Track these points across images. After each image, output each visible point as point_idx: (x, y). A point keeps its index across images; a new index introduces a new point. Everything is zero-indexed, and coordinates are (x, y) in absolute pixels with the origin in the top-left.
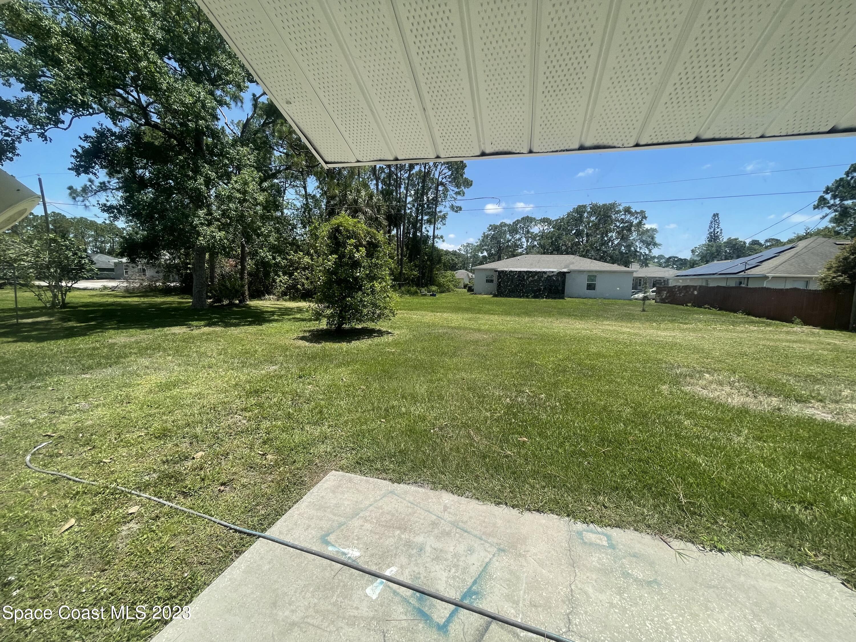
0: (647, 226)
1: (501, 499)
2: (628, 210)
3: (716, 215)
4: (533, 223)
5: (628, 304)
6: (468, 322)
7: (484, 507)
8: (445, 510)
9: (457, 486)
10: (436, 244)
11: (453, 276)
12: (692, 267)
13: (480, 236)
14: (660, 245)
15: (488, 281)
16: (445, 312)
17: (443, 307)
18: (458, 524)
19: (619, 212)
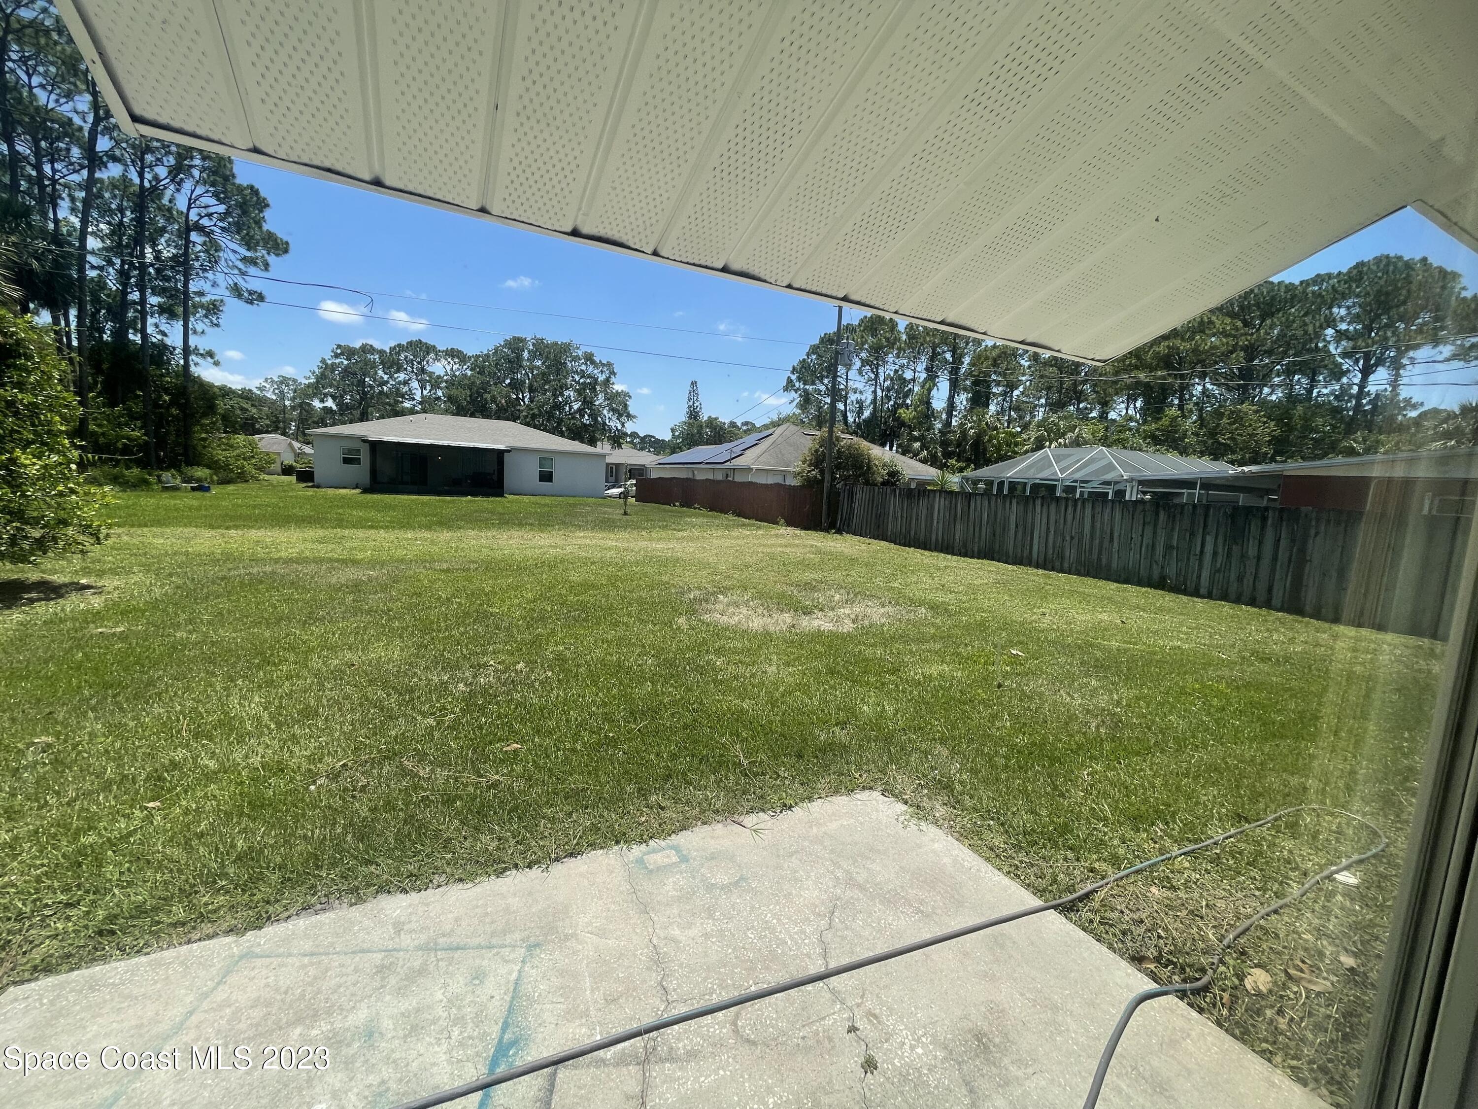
0: (618, 387)
1: (504, 862)
2: (589, 358)
3: (694, 383)
4: (432, 355)
5: (601, 505)
6: (320, 547)
7: (478, 889)
8: (398, 932)
9: (411, 875)
10: (193, 368)
11: (253, 445)
12: (673, 452)
13: (315, 366)
14: (634, 417)
15: (346, 461)
16: (252, 527)
17: (240, 517)
18: (436, 944)
19: (576, 359)
